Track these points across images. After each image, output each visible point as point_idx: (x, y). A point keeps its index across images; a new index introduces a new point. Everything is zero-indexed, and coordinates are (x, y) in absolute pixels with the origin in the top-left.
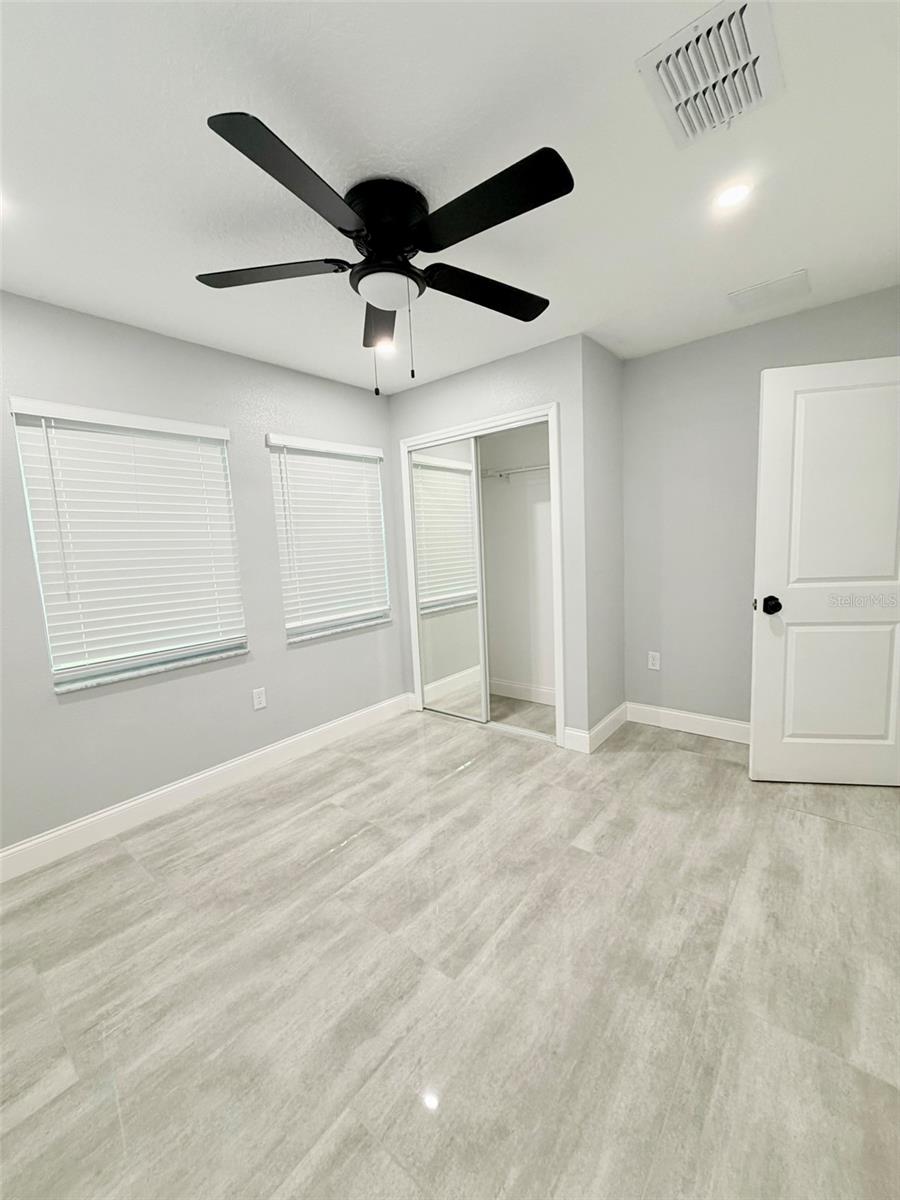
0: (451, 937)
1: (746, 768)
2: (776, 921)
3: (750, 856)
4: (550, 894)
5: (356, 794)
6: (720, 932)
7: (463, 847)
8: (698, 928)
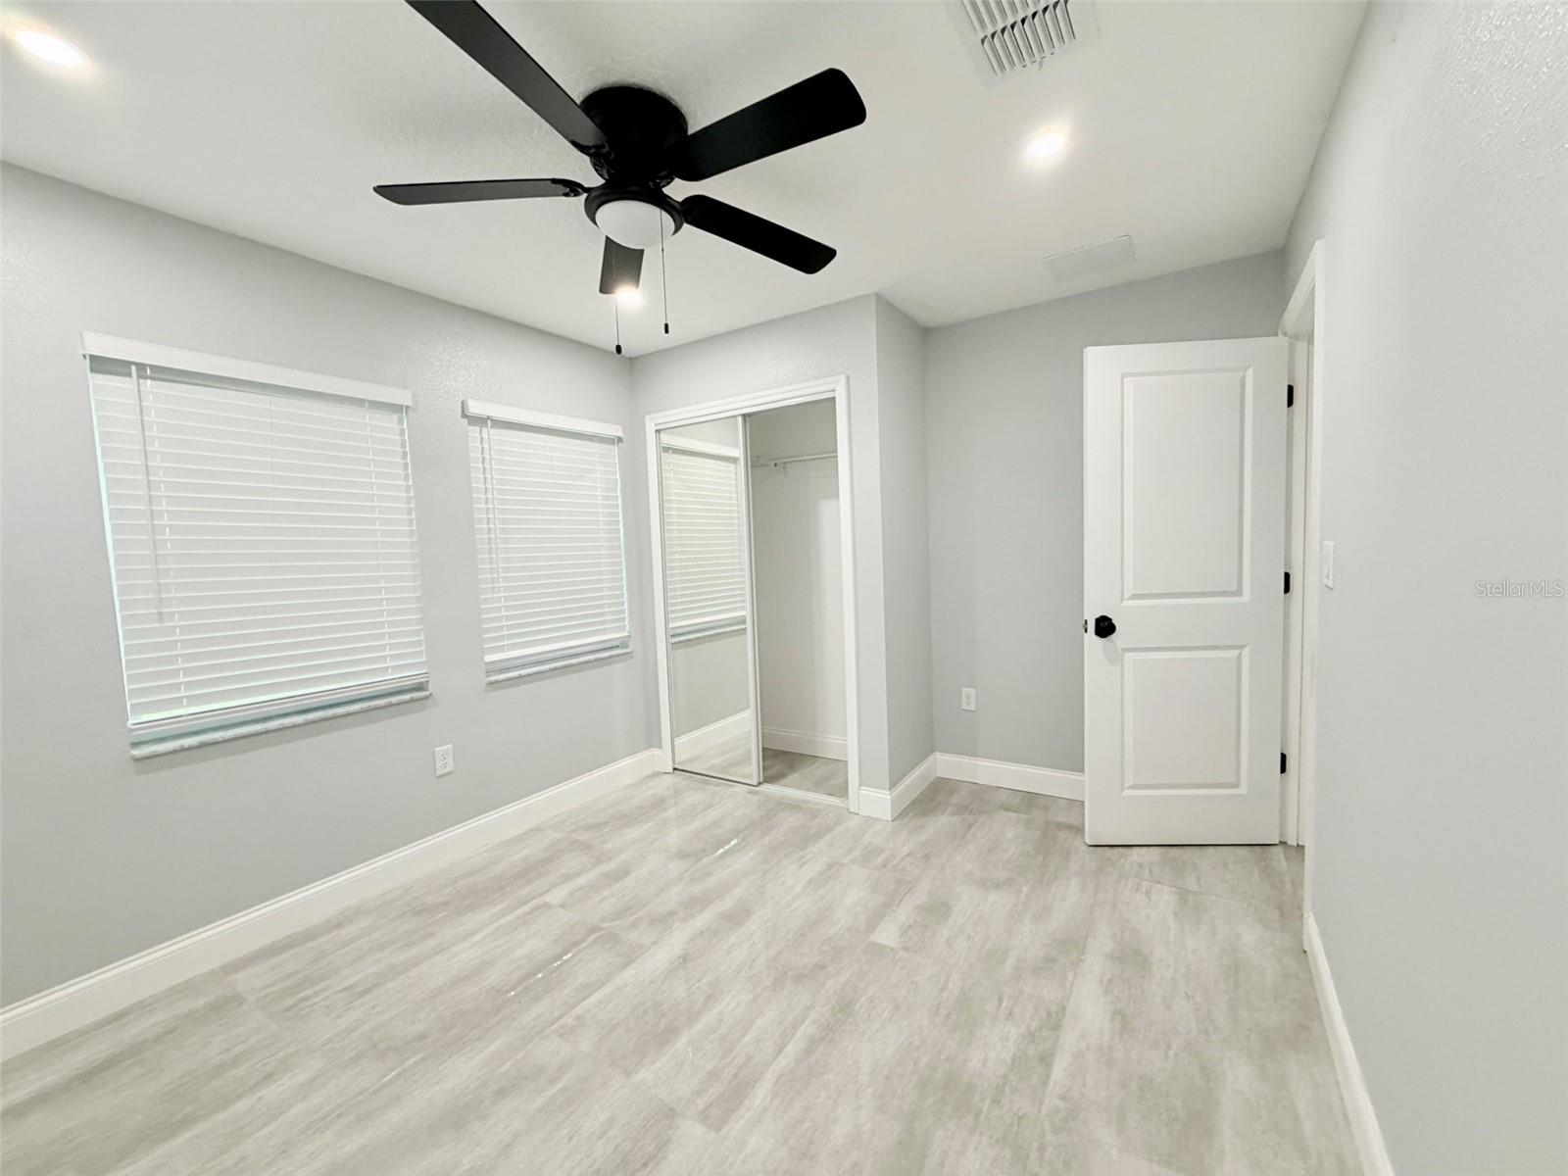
0: (714, 1075)
1: (1079, 830)
2: (1123, 1021)
3: (1090, 940)
4: (844, 1008)
5: (581, 888)
6: (1057, 1038)
7: (729, 952)
8: (1031, 1036)
